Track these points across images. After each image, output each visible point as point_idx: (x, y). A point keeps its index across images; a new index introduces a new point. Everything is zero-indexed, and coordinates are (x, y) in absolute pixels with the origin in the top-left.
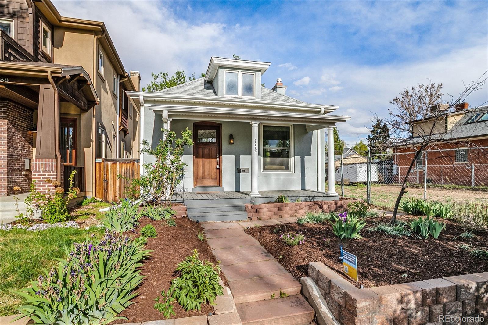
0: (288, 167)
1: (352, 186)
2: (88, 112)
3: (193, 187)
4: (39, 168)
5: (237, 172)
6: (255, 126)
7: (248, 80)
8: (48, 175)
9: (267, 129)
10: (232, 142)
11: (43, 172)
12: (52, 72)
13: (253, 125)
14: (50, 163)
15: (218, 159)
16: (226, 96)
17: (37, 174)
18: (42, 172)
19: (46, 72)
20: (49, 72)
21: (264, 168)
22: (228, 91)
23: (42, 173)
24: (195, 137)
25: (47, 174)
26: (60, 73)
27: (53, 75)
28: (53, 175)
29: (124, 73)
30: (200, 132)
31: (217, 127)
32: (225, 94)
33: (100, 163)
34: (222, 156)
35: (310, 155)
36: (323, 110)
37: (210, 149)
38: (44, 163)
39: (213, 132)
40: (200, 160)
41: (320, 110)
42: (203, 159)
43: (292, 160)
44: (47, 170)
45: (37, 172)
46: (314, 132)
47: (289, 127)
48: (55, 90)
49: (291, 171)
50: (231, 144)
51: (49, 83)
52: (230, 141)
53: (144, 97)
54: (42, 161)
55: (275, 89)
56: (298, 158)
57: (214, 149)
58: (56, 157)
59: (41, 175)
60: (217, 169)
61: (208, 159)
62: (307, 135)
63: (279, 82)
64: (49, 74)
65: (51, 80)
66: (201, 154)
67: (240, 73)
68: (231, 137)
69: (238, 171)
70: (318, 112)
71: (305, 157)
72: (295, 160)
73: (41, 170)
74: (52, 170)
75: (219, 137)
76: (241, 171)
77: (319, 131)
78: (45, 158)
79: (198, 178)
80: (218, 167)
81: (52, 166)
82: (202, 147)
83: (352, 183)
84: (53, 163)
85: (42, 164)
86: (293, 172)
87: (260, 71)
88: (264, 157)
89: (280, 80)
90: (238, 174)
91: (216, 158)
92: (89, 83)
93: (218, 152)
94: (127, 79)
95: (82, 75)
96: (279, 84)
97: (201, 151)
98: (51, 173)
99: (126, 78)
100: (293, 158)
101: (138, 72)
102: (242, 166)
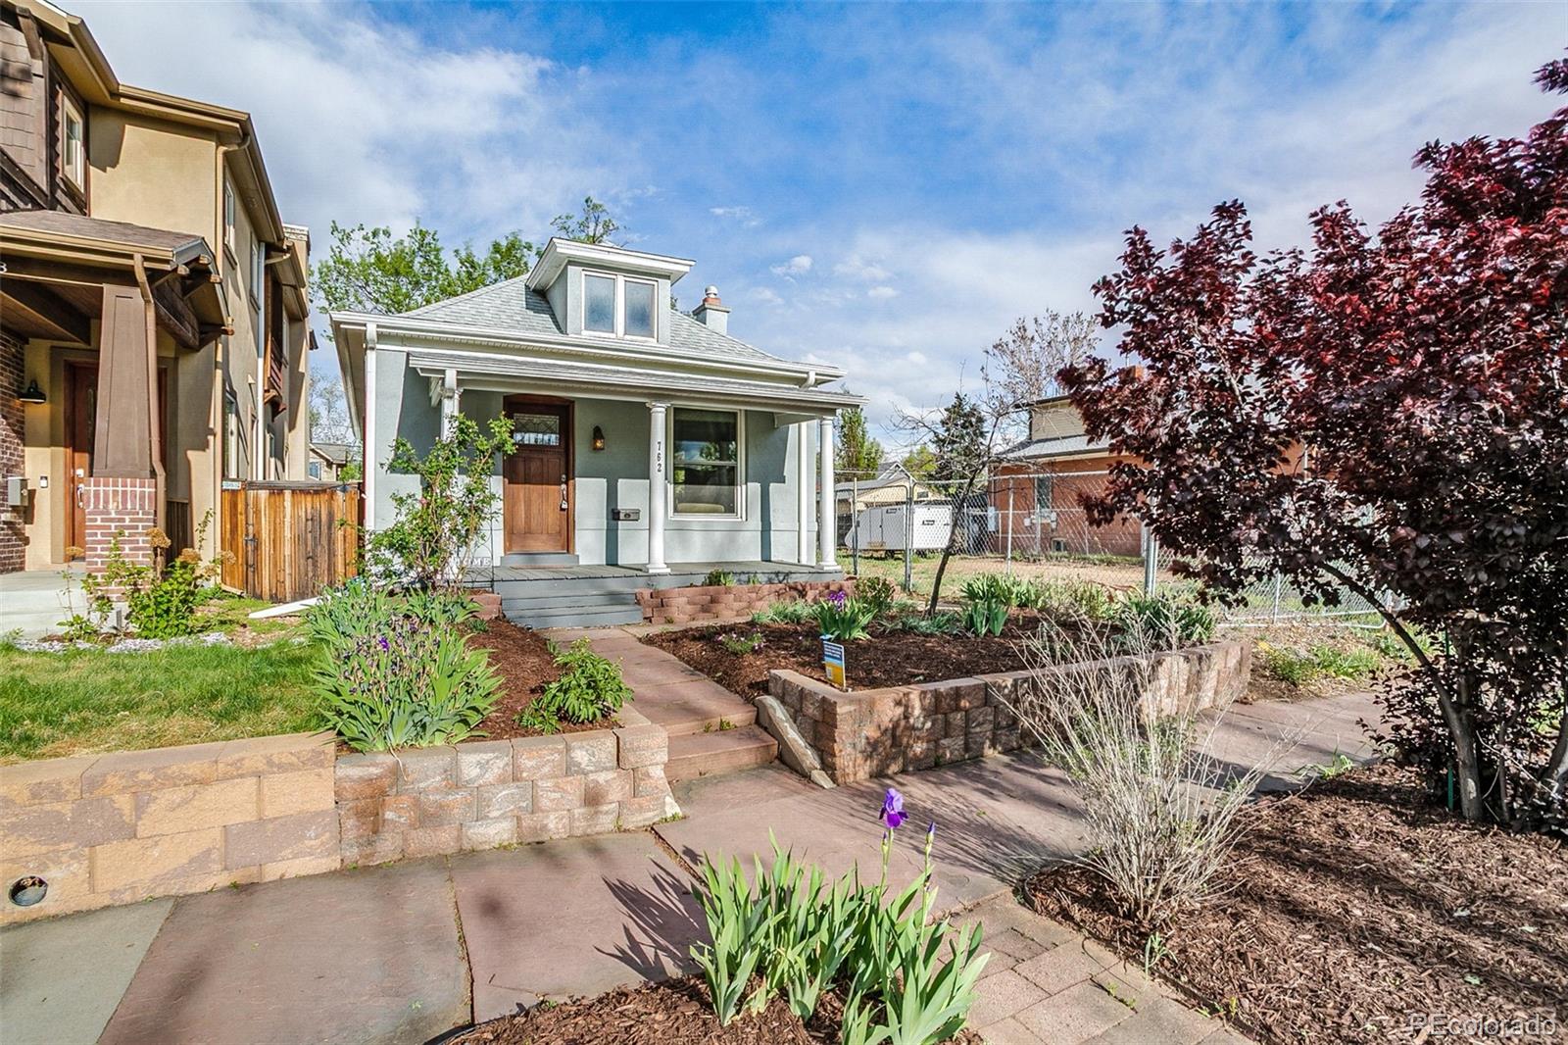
0: (730, 509)
1: (892, 561)
2: (199, 354)
3: (503, 555)
4: (106, 502)
5: (610, 517)
6: (659, 415)
7: (641, 296)
8: (132, 520)
9: (684, 417)
10: (599, 444)
11: (117, 513)
12: (146, 259)
13: (653, 410)
14: (138, 489)
15: (564, 486)
16: (586, 333)
17: (99, 518)
18: (113, 512)
19: (131, 257)
20: (138, 257)
21: (676, 510)
22: (590, 321)
23: (113, 515)
25: (127, 518)
26: (167, 262)
27: (147, 264)
28: (148, 520)
29: (281, 239)
30: (520, 418)
31: (561, 410)
32: (583, 328)
33: (234, 492)
34: (573, 479)
35: (782, 480)
36: (812, 378)
37: (545, 462)
38: (120, 489)
39: (553, 420)
40: (521, 489)
41: (805, 375)
42: (528, 486)
43: (741, 490)
44: (129, 507)
45: (102, 513)
46: (793, 428)
48: (147, 302)
49: (739, 516)
50: (596, 449)
51: (134, 283)
52: (595, 443)
53: (378, 326)
54: (115, 485)
55: (700, 313)
56: (755, 487)
57: (555, 462)
58: (153, 474)
59: (112, 520)
60: (563, 510)
61: (540, 487)
62: (776, 435)
63: (712, 296)
64: (138, 264)
65: (141, 276)
66: (522, 475)
67: (621, 279)
68: (598, 433)
69: (614, 515)
70: (801, 382)
71: (772, 484)
72: (747, 492)
73: (111, 506)
74: (142, 507)
75: (566, 432)
76: (622, 516)
77: (804, 425)
78: (124, 476)
79: (516, 532)
80: (565, 506)
81: (142, 498)
82: (524, 456)
83: (891, 554)
84: (147, 490)
85: (115, 493)
86: (744, 519)
87: (667, 277)
88: (675, 483)
89: (713, 290)
90: (614, 522)
91: (560, 483)
92: (213, 278)
93: (563, 469)
94: (288, 255)
95: (202, 261)
96: (710, 301)
97: (522, 468)
98: (140, 516)
99: (285, 252)
100: (744, 487)
101: (306, 229)
102: (623, 505)
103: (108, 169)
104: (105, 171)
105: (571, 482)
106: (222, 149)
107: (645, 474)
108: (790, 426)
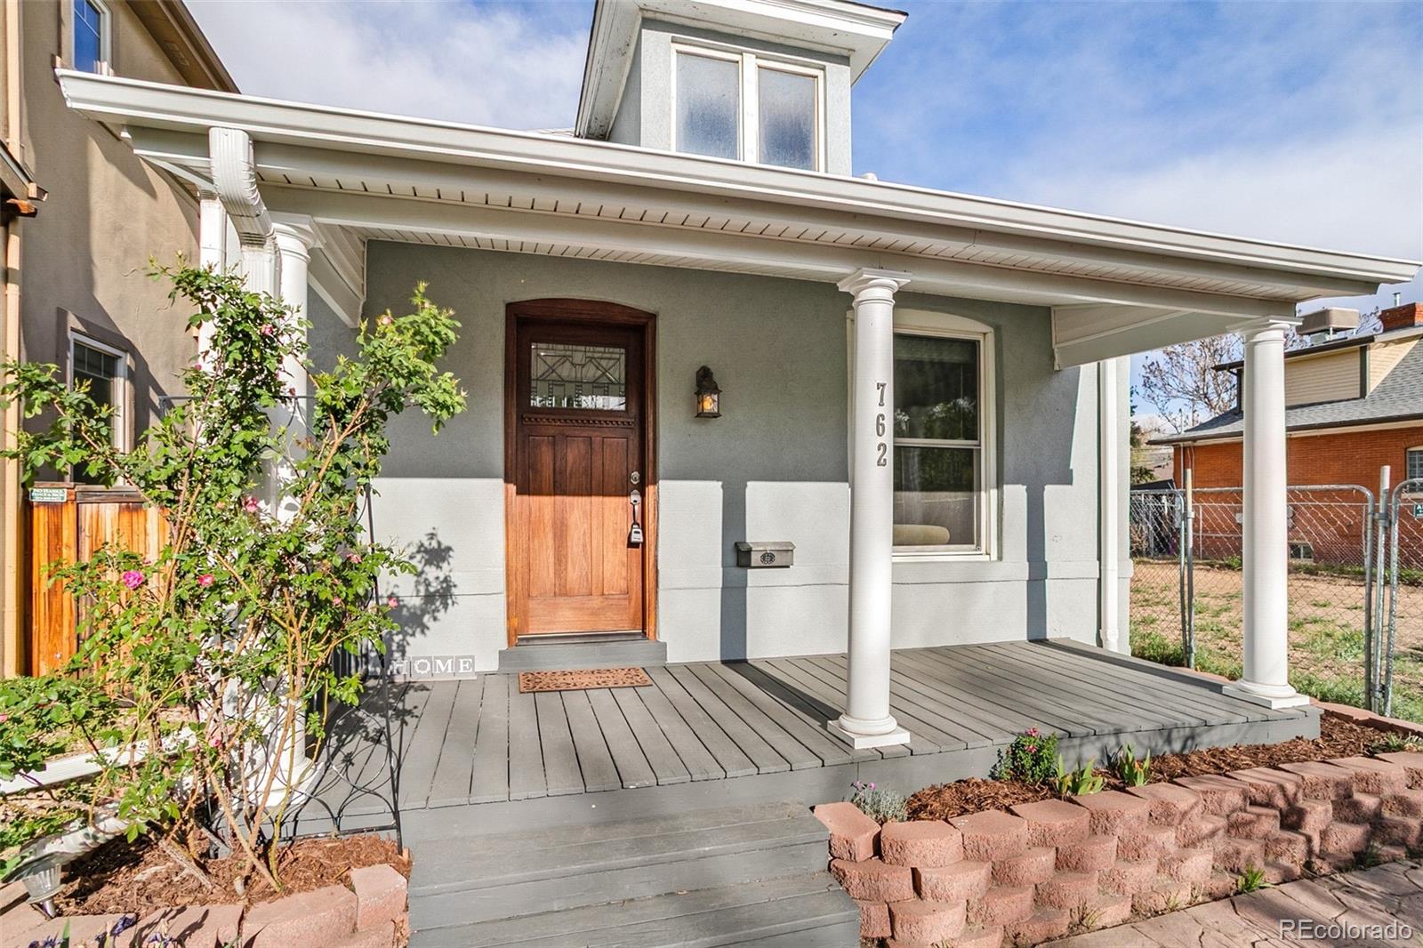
0: (965, 534)
5: (732, 559)
7: (788, 97)
10: (710, 405)
15: (635, 497)
24: (518, 380)
30: (543, 356)
31: (629, 332)
34: (655, 482)
35: (1066, 478)
37: (597, 446)
39: (614, 362)
40: (543, 506)
42: (559, 498)
46: (1087, 371)
47: (973, 347)
49: (983, 551)
50: (702, 416)
52: (701, 402)
56: (1017, 495)
57: (615, 449)
60: (635, 545)
61: (586, 499)
62: (1055, 383)
66: (547, 474)
67: (752, 64)
68: (705, 381)
69: (739, 556)
71: (1048, 488)
72: (999, 504)
75: (640, 385)
76: (756, 558)
79: (534, 593)
80: (637, 538)
82: (552, 432)
86: (994, 556)
87: (846, 59)
90: (738, 571)
93: (634, 460)
97: (546, 454)
100: (994, 492)
102: (758, 534)
105: (650, 490)
107: (841, 470)
108: (1083, 367)
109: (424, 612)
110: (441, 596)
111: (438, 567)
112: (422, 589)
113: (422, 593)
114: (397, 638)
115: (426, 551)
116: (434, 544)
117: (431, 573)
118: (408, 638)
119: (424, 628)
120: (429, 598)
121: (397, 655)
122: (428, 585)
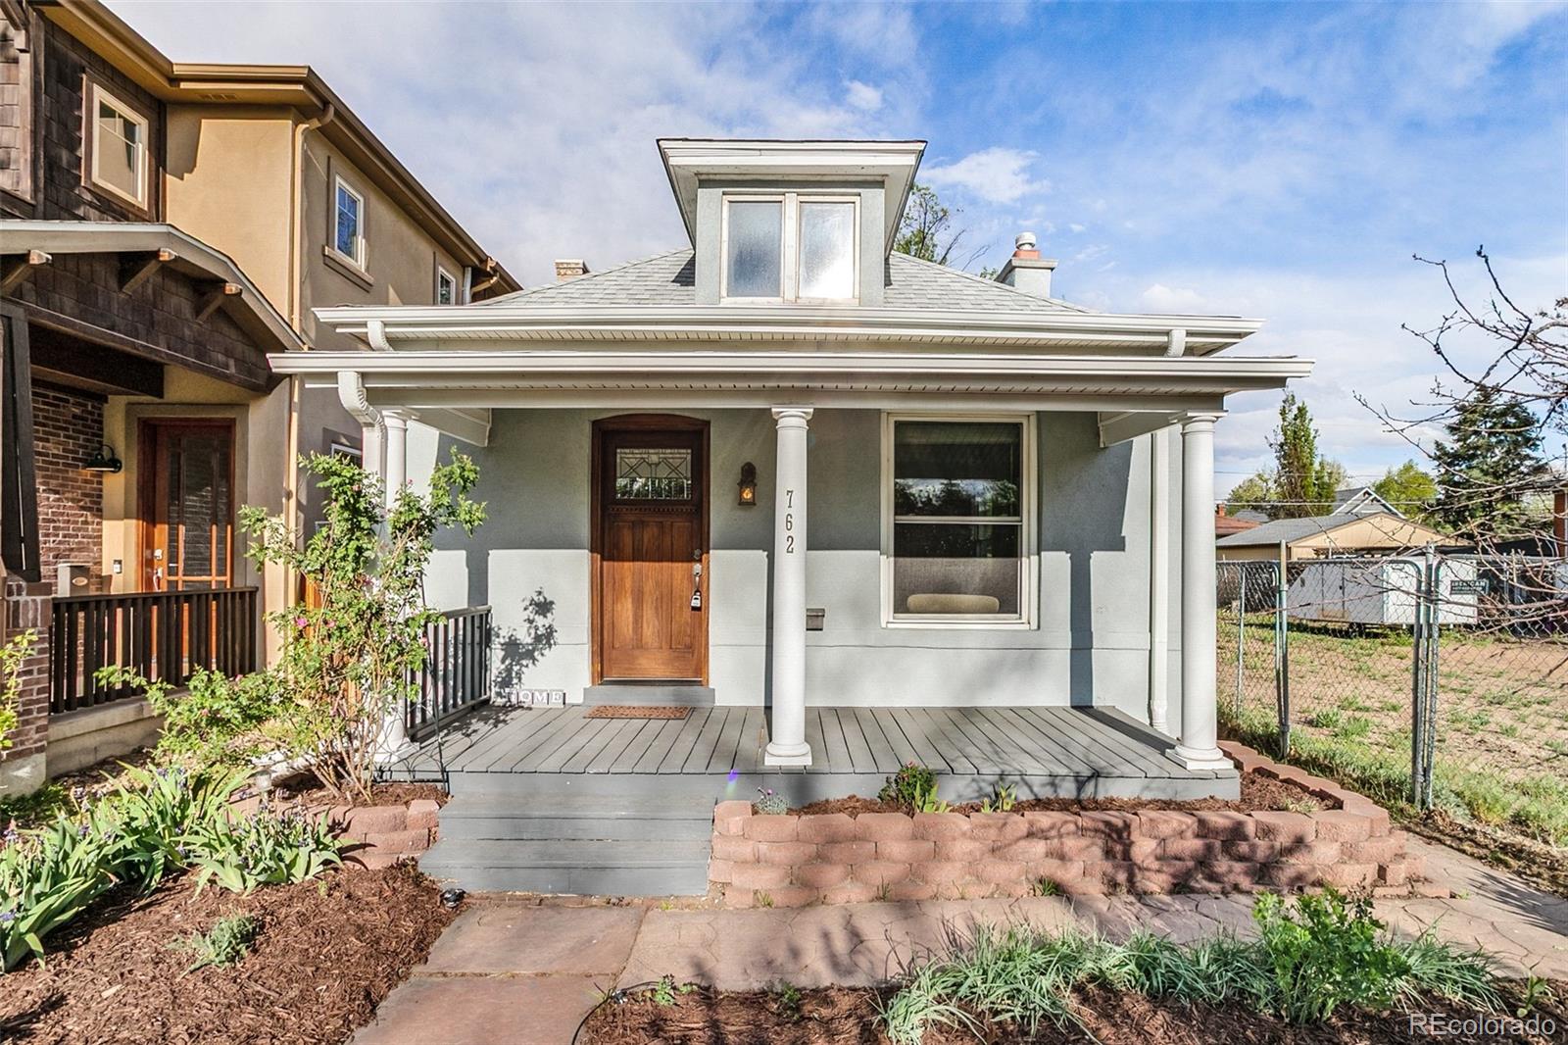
0: (1007, 600)
1: (1361, 640)
2: (271, 396)
3: (588, 685)
6: (793, 426)
9: (915, 439)
10: (747, 495)
13: (782, 423)
15: (693, 565)
16: (727, 301)
21: (901, 606)
22: (736, 279)
24: (603, 473)
29: (484, 260)
30: (627, 457)
31: (690, 434)
32: (724, 293)
34: (708, 552)
35: (1119, 545)
36: (1179, 340)
37: (667, 528)
39: (681, 457)
40: (626, 574)
41: (1165, 339)
42: (638, 564)
43: (1028, 566)
46: (1140, 443)
47: (1016, 429)
49: (1024, 620)
50: (743, 504)
52: (742, 493)
53: (386, 325)
55: (1006, 275)
56: (1059, 562)
57: (682, 528)
61: (657, 564)
62: (1104, 462)
63: (1027, 247)
66: (628, 550)
67: (791, 200)
68: (747, 476)
70: (1162, 350)
71: (1094, 554)
72: (1041, 570)
75: (700, 474)
77: (1162, 435)
79: (617, 644)
80: (696, 602)
82: (633, 518)
83: (1361, 630)
86: (1034, 626)
87: (880, 184)
88: (896, 555)
89: (1028, 239)
91: (690, 559)
92: (231, 288)
93: (695, 540)
94: (495, 278)
95: (165, 257)
96: (1022, 255)
97: (627, 538)
99: (491, 277)
100: (1034, 559)
101: (581, 262)
103: (186, 175)
104: (182, 179)
105: (703, 557)
106: (302, 127)
108: (1135, 440)
109: (534, 650)
110: (546, 638)
111: (545, 617)
112: (533, 631)
113: (533, 635)
114: (516, 668)
115: (537, 605)
116: (542, 599)
117: (540, 621)
118: (524, 669)
119: (534, 660)
120: (538, 639)
121: (515, 681)
122: (537, 628)
